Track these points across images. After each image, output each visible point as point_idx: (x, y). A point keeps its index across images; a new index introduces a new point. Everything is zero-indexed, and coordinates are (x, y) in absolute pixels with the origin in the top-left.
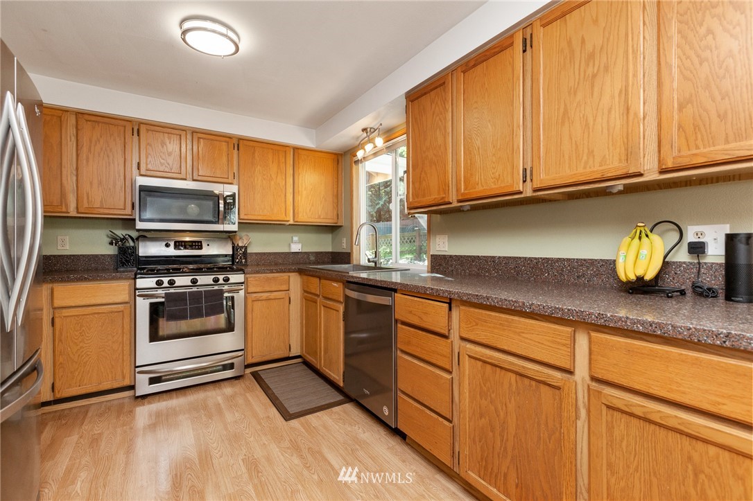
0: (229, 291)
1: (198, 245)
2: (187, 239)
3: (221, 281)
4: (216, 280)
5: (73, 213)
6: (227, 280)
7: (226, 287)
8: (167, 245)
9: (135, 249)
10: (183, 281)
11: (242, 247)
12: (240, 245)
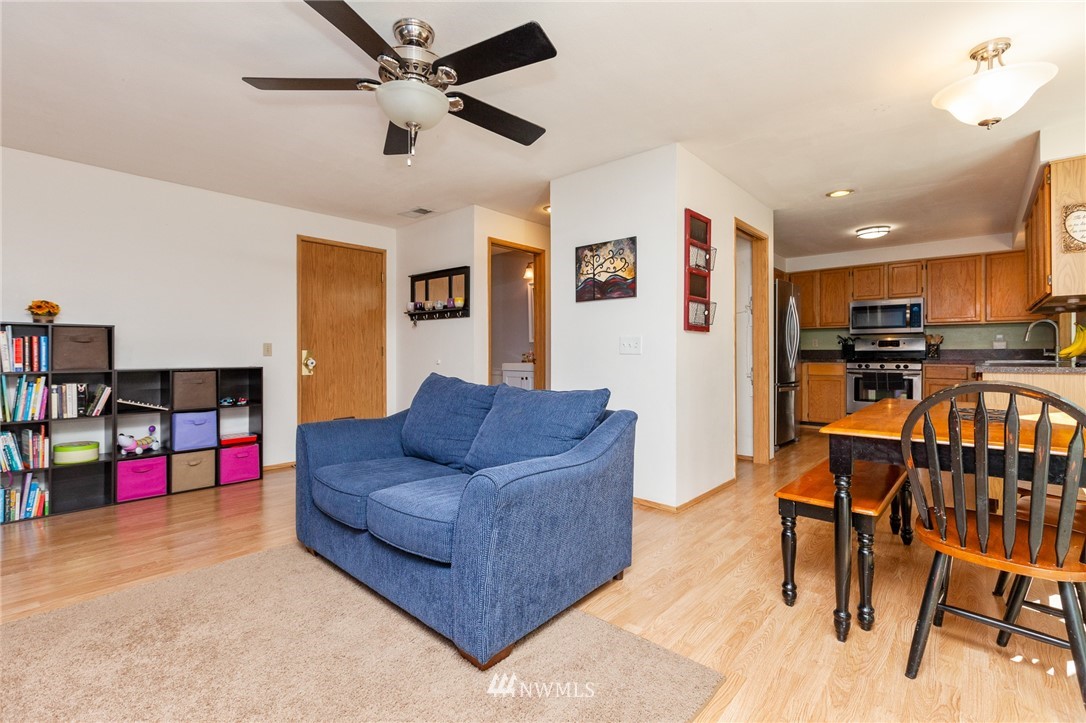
0: (909, 375)
1: (896, 344)
2: (889, 339)
3: (902, 367)
4: (898, 367)
5: (818, 327)
6: (906, 367)
7: (906, 372)
8: (873, 344)
9: (853, 346)
10: (875, 366)
11: (934, 345)
12: (933, 343)
